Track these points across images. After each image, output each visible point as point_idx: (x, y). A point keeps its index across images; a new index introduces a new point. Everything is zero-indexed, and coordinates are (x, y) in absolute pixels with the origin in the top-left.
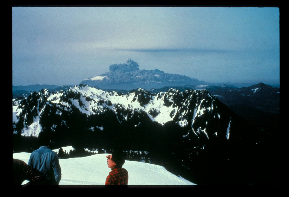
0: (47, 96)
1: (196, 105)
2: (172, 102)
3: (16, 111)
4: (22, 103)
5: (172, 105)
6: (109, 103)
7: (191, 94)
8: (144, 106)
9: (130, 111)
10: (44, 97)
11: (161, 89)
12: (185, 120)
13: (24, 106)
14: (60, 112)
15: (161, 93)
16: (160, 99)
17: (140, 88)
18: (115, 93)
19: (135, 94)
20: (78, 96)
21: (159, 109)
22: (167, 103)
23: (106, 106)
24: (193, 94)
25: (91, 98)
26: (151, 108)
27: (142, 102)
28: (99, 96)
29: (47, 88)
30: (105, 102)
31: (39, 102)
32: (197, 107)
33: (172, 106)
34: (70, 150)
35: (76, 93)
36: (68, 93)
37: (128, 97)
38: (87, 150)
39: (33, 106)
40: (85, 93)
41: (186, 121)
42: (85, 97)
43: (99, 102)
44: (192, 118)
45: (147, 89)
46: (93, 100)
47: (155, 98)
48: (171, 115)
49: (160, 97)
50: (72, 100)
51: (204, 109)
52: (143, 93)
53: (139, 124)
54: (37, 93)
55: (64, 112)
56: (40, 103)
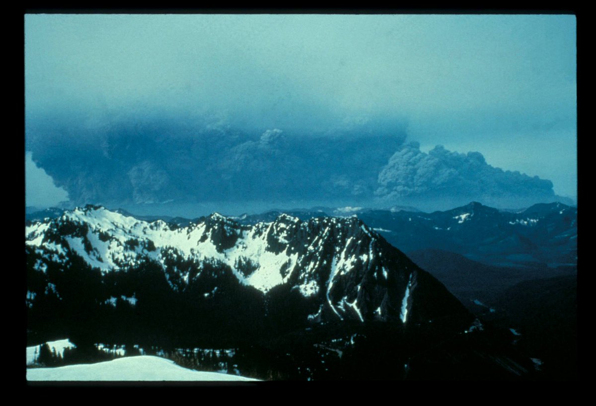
1: (335, 250)
2: (286, 244)
5: (284, 249)
6: (150, 246)
7: (325, 225)
8: (225, 251)
9: (194, 262)
11: (261, 215)
14: (44, 264)
15: (262, 223)
16: (259, 236)
17: (218, 213)
18: (162, 224)
19: (205, 226)
20: (81, 230)
21: (258, 258)
22: (275, 246)
23: (142, 252)
24: (330, 227)
25: (110, 234)
26: (239, 257)
27: (220, 244)
28: (127, 231)
30: (140, 243)
32: (338, 255)
33: (285, 252)
34: (64, 348)
35: (79, 223)
36: (60, 224)
37: (191, 233)
38: (101, 347)
40: (96, 224)
41: (314, 284)
42: (98, 234)
43: (127, 243)
44: (328, 278)
45: (232, 216)
46: (114, 240)
47: (247, 234)
48: (283, 271)
49: (259, 233)
50: (70, 238)
51: (353, 259)
52: (222, 224)
53: (213, 292)
55: (51, 265)
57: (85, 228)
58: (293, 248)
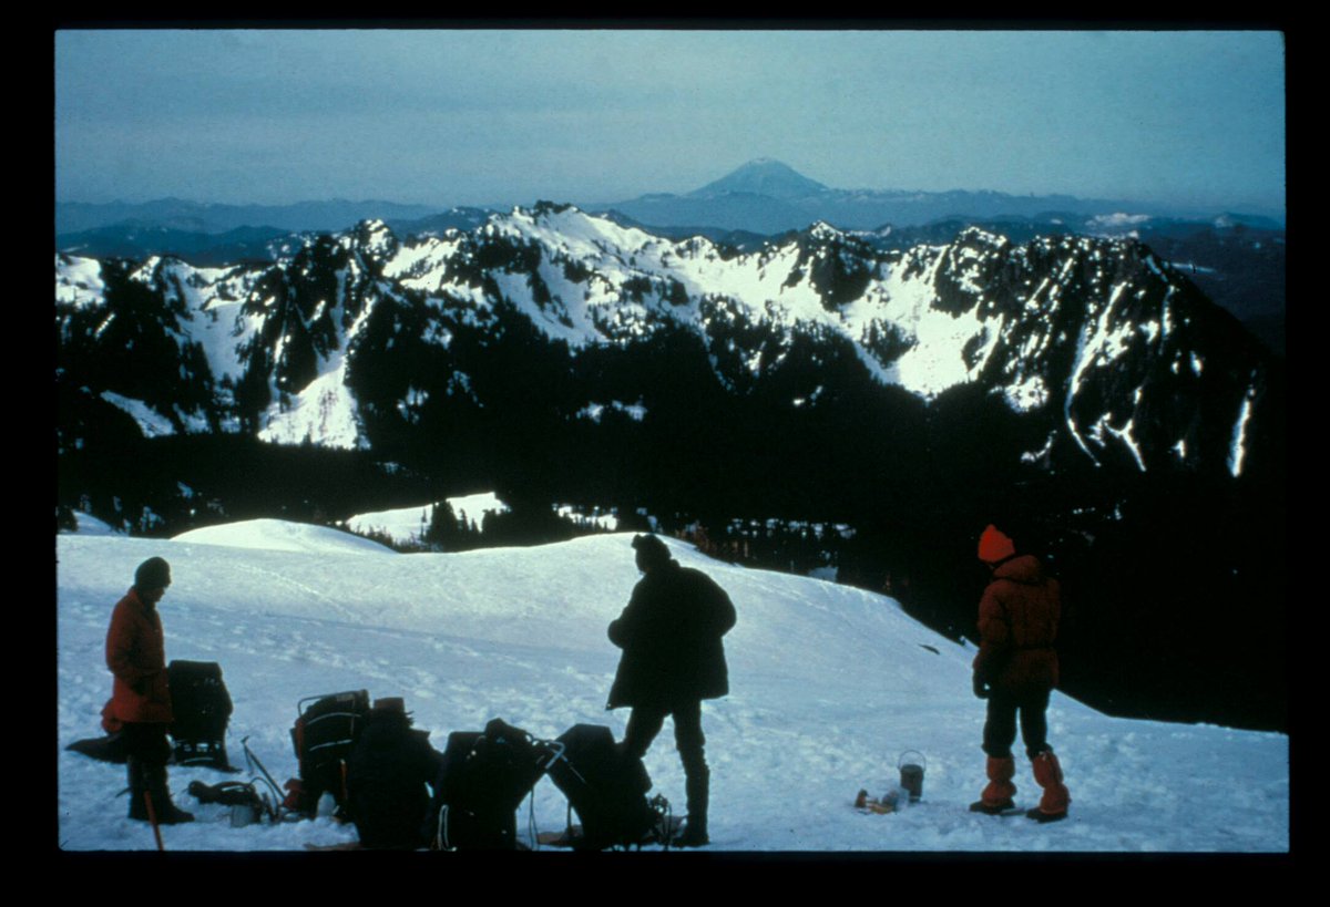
0: (382, 254)
1: (1087, 311)
2: (976, 295)
3: (233, 322)
4: (265, 287)
5: (972, 306)
6: (678, 293)
7: (1065, 255)
8: (840, 307)
9: (773, 330)
10: (366, 260)
11: (924, 228)
12: (1035, 382)
13: (271, 301)
14: (445, 330)
15: (924, 247)
16: (917, 276)
17: (826, 222)
18: (703, 244)
19: (797, 251)
20: (526, 256)
21: (914, 325)
22: (951, 299)
23: (659, 305)
24: (1076, 258)
25: (589, 266)
26: (873, 321)
27: (830, 292)
28: (627, 261)
29: (382, 219)
30: (654, 286)
31: (342, 285)
32: (1093, 321)
33: (974, 311)
34: (486, 511)
35: (520, 241)
36: (481, 243)
37: (767, 267)
38: (565, 511)
39: (317, 302)
40: (560, 245)
41: (1037, 385)
42: (562, 265)
43: (626, 285)
44: (1068, 372)
45: (858, 230)
46: (598, 279)
47: (891, 272)
48: (969, 354)
49: (916, 267)
50: (503, 274)
51: (1126, 330)
52: (835, 247)
53: (813, 397)
54: (335, 242)
55: (460, 330)
56: (348, 289)
57: (535, 252)
58: (991, 305)
